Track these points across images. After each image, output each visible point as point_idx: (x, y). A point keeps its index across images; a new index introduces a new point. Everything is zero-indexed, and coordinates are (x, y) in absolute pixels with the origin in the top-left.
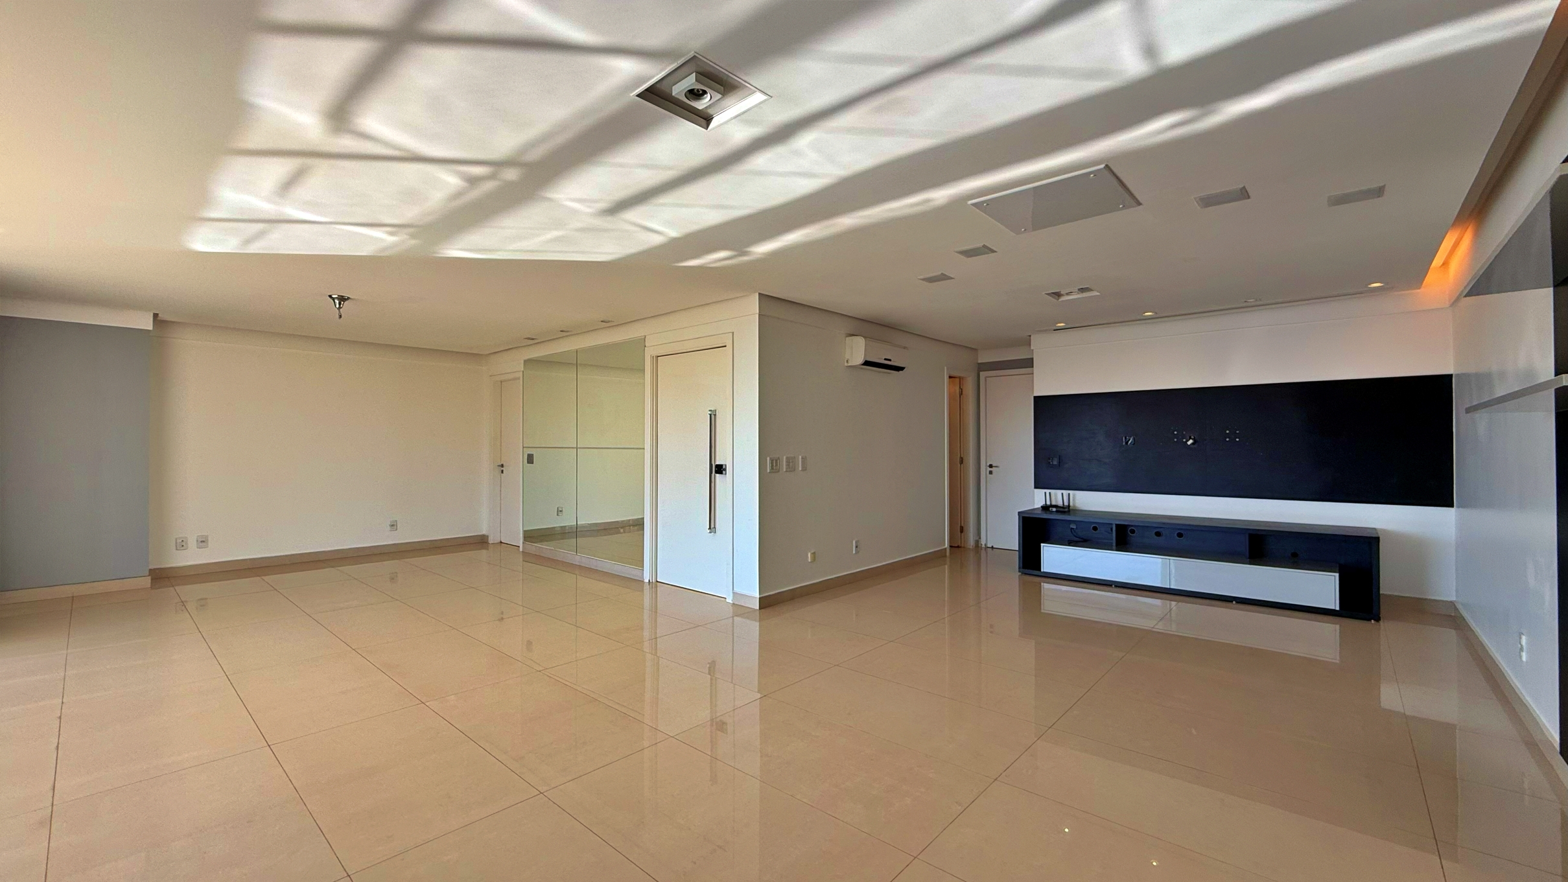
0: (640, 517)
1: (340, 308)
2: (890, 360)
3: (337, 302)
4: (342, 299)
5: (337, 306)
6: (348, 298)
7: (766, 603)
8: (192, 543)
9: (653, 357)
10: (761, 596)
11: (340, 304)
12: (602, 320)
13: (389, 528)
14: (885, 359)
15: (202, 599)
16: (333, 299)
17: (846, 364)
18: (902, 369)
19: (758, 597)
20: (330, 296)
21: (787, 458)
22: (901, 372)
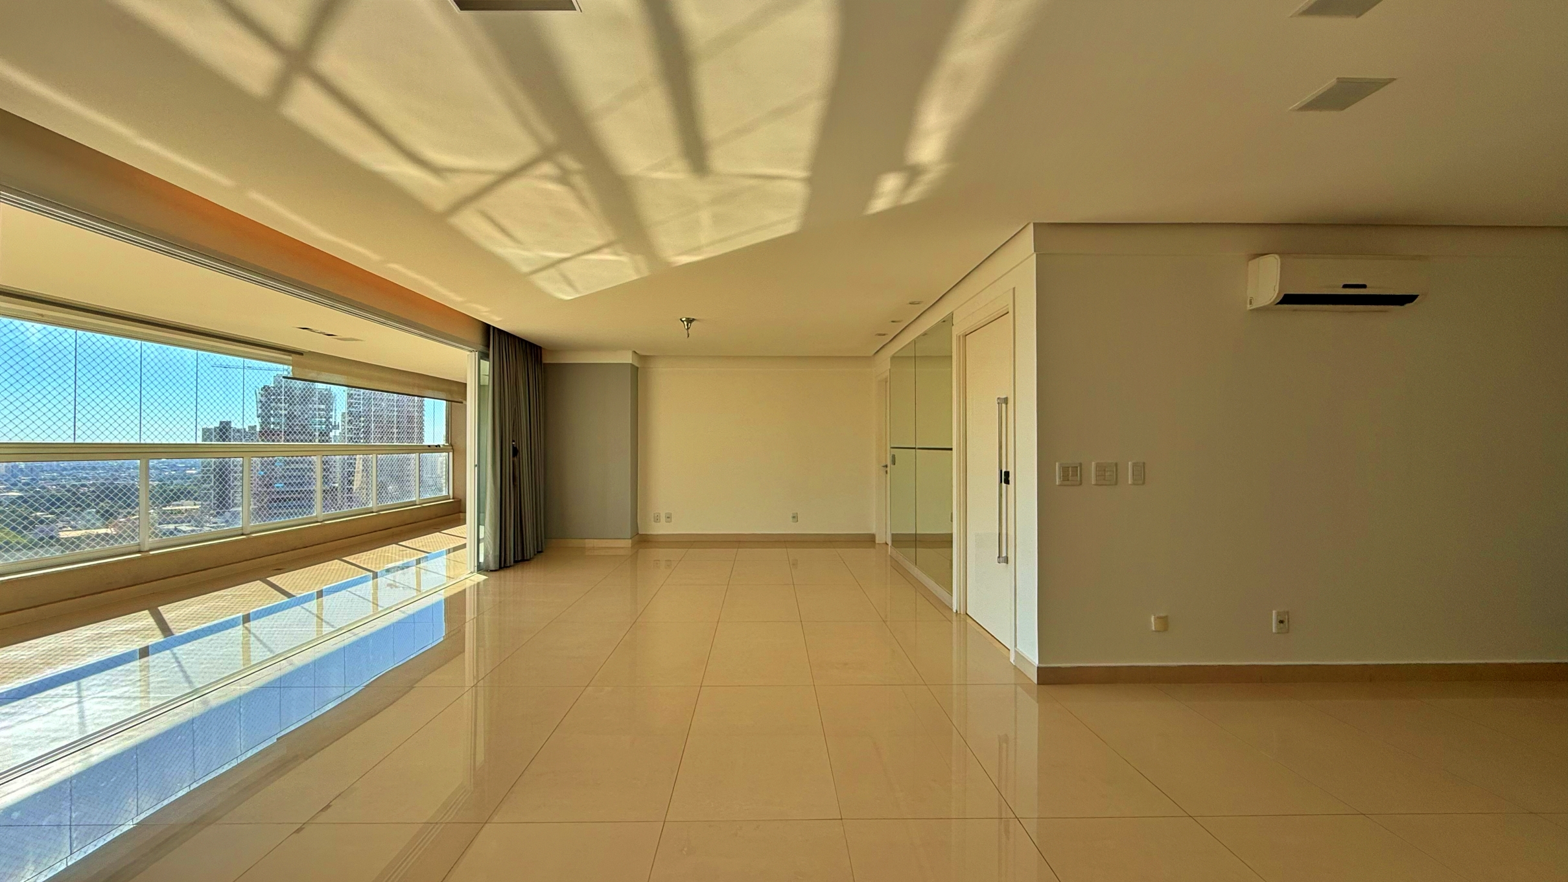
0: (950, 532)
1: (688, 328)
2: (1364, 286)
3: (685, 323)
4: (690, 321)
5: (686, 327)
6: (694, 320)
7: (1048, 677)
8: (663, 518)
9: (959, 337)
10: (1041, 665)
11: (688, 325)
12: (911, 300)
13: (791, 519)
14: (1345, 286)
15: (668, 561)
16: (683, 321)
17: (1249, 307)
18: (1410, 299)
19: (1036, 666)
20: (681, 320)
21: (1097, 465)
22: (1407, 305)
